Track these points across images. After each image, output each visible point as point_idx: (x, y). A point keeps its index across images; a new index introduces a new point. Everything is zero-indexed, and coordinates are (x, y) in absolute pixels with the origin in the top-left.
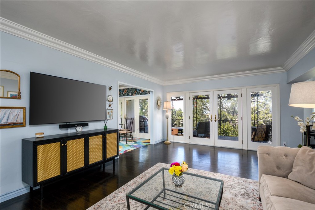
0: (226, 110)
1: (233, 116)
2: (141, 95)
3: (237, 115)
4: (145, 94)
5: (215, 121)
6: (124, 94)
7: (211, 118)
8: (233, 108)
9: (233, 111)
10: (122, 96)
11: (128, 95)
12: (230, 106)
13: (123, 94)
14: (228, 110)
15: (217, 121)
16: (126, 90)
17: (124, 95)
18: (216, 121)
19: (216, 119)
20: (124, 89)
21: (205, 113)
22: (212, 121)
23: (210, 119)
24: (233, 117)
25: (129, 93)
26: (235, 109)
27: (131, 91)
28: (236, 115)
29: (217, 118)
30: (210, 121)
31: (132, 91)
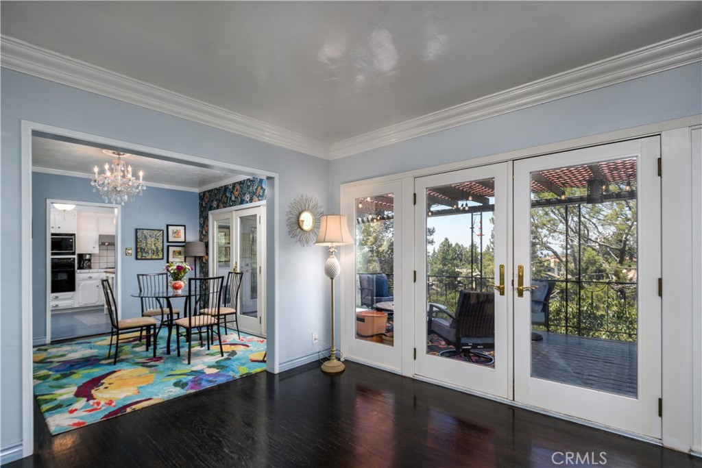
0: (600, 245)
1: (621, 262)
3: (634, 259)
5: (516, 294)
7: (502, 281)
8: (621, 241)
9: (619, 247)
10: (230, 206)
11: (242, 202)
12: (611, 233)
13: (231, 198)
14: (606, 246)
15: (527, 294)
16: (238, 187)
17: (234, 203)
18: (521, 294)
19: (521, 283)
20: (234, 185)
21: (541, 255)
22: (502, 293)
23: (497, 283)
24: (619, 266)
26: (625, 244)
27: (248, 187)
28: (631, 258)
29: (527, 282)
30: (497, 293)
31: (251, 189)
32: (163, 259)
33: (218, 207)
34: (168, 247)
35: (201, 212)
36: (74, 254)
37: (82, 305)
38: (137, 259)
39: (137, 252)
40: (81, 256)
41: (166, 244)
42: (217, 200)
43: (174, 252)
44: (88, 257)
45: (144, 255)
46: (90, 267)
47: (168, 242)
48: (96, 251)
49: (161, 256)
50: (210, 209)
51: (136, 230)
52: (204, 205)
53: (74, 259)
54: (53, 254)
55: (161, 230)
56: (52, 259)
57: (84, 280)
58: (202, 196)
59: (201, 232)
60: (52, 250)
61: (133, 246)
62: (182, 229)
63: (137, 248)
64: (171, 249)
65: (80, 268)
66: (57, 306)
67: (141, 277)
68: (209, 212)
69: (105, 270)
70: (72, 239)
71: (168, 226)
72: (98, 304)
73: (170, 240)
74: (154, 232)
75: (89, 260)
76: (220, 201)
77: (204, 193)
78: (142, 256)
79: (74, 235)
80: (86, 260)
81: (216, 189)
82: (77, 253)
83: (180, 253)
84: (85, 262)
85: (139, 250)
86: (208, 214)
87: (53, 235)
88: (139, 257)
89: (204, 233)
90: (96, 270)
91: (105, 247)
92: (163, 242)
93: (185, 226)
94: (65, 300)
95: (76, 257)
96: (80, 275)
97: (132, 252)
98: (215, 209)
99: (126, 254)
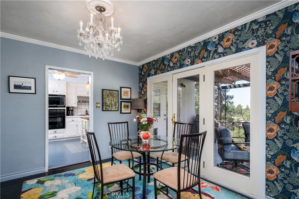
2: (223, 59)
4: (236, 52)
6: (171, 65)
10: (168, 71)
11: (181, 66)
13: (169, 65)
16: (177, 55)
17: (173, 68)
20: (172, 55)
25: (184, 60)
31: (192, 54)
32: (118, 110)
33: (156, 74)
34: (121, 102)
35: (140, 79)
36: (64, 107)
37: (68, 136)
38: (103, 110)
39: (103, 106)
40: (68, 108)
41: (120, 100)
42: (154, 68)
43: (125, 106)
44: (72, 109)
45: (107, 108)
46: (72, 115)
47: (121, 99)
48: (76, 105)
49: (117, 109)
50: (149, 76)
51: (103, 90)
52: (143, 74)
53: (65, 109)
54: (49, 107)
55: (117, 91)
56: (49, 109)
57: (70, 122)
58: (141, 68)
59: (140, 93)
60: (49, 104)
61: (101, 101)
62: (129, 90)
63: (103, 103)
64: (123, 103)
65: (68, 115)
66: (56, 137)
67: (110, 125)
68: (148, 78)
69: (80, 116)
70: (63, 98)
71: (121, 88)
72: (77, 136)
73: (122, 98)
74: (113, 91)
75: (72, 110)
76: (158, 69)
77: (143, 66)
78: (106, 109)
79: (64, 96)
80: (71, 110)
81: (154, 61)
82: (66, 106)
83: (128, 107)
84: (70, 111)
85: (104, 104)
86: (146, 80)
87: (49, 95)
88: (104, 109)
89: (143, 93)
90: (76, 116)
91: (80, 103)
92: (118, 99)
93: (130, 88)
94: (59, 133)
95: (65, 108)
96: (68, 119)
97: (100, 105)
98: (153, 75)
99: (97, 107)
